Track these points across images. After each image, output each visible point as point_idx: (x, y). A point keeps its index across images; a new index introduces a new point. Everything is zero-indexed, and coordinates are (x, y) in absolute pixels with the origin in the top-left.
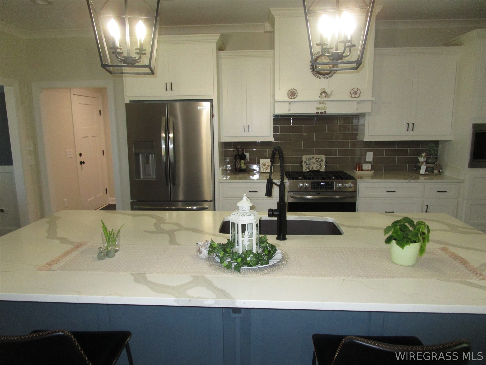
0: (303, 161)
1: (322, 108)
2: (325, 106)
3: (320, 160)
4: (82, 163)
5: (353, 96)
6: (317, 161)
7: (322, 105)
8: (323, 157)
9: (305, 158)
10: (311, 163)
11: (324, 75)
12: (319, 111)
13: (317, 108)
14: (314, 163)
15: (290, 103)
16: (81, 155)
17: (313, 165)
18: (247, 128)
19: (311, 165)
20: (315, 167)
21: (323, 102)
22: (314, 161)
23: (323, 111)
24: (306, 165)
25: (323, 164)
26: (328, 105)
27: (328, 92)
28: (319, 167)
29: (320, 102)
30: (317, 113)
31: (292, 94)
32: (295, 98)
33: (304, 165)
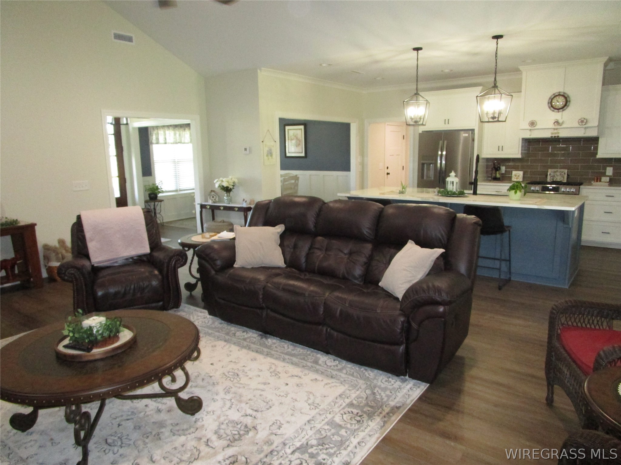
0: (548, 174)
1: (556, 133)
2: (559, 131)
3: (563, 173)
4: (388, 174)
5: (580, 124)
6: (560, 174)
7: (556, 131)
8: (566, 171)
9: (550, 171)
10: (555, 176)
11: (558, 109)
12: (553, 135)
13: (552, 134)
14: (558, 176)
15: (530, 130)
16: (388, 168)
17: (556, 177)
18: (501, 148)
19: (555, 177)
20: (559, 179)
21: (557, 129)
22: (558, 174)
23: (556, 135)
24: (551, 177)
25: (566, 176)
26: (560, 131)
27: (560, 121)
28: (562, 179)
29: (554, 129)
30: (552, 137)
31: (533, 124)
32: (534, 127)
33: (549, 177)
